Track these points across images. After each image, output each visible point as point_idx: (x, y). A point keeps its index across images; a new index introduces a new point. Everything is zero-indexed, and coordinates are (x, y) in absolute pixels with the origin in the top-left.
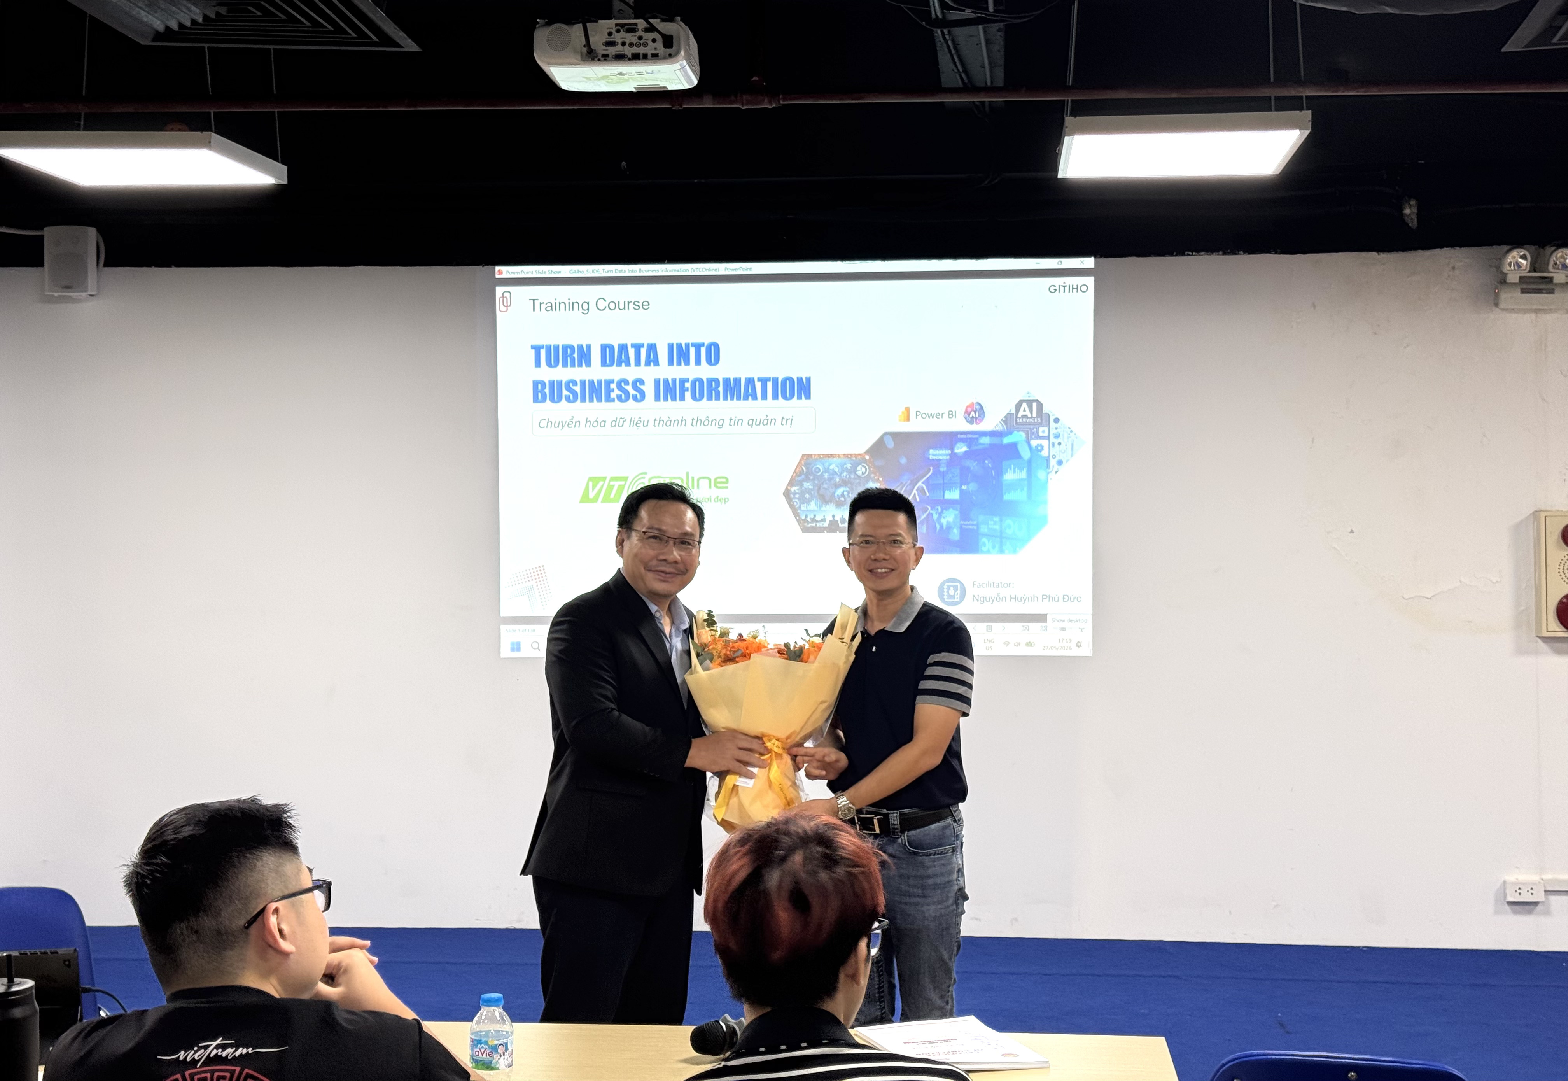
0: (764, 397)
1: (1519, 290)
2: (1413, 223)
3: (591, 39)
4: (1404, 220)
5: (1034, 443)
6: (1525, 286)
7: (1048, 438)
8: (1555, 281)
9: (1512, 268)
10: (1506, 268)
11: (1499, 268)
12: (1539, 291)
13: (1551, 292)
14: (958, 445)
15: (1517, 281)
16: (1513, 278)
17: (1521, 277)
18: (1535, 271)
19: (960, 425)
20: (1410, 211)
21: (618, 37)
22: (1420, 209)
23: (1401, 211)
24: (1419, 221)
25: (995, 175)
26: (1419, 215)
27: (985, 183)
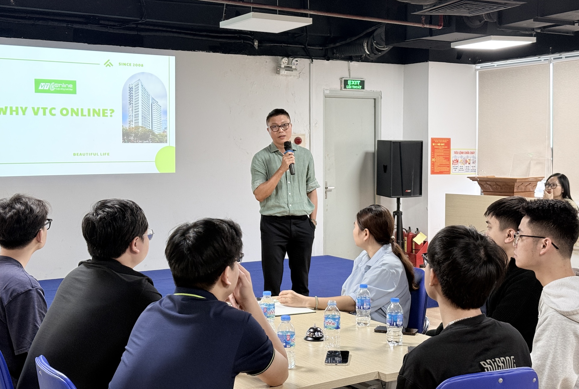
1: (285, 70)
2: (257, 48)
4: (254, 46)
8: (293, 68)
9: (283, 63)
10: (281, 63)
11: (279, 63)
12: (289, 70)
13: (292, 71)
15: (283, 67)
17: (285, 66)
18: (288, 65)
20: (256, 44)
22: (259, 43)
23: (254, 43)
24: (258, 47)
25: (144, 19)
26: (258, 45)
27: (140, 22)
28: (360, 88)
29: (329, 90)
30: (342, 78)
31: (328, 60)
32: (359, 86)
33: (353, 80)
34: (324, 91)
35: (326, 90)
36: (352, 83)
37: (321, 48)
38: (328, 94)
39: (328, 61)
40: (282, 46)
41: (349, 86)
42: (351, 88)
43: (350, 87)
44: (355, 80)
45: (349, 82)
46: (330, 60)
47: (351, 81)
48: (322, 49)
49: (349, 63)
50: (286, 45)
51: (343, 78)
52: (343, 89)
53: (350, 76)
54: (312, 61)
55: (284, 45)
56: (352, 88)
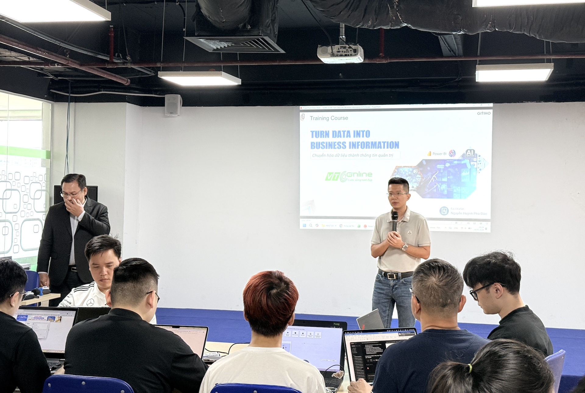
0: (384, 148)
3: (333, 50)
5: (472, 163)
7: (477, 162)
14: (447, 164)
19: (447, 157)
21: (341, 50)
25: (460, 77)
27: (457, 80)
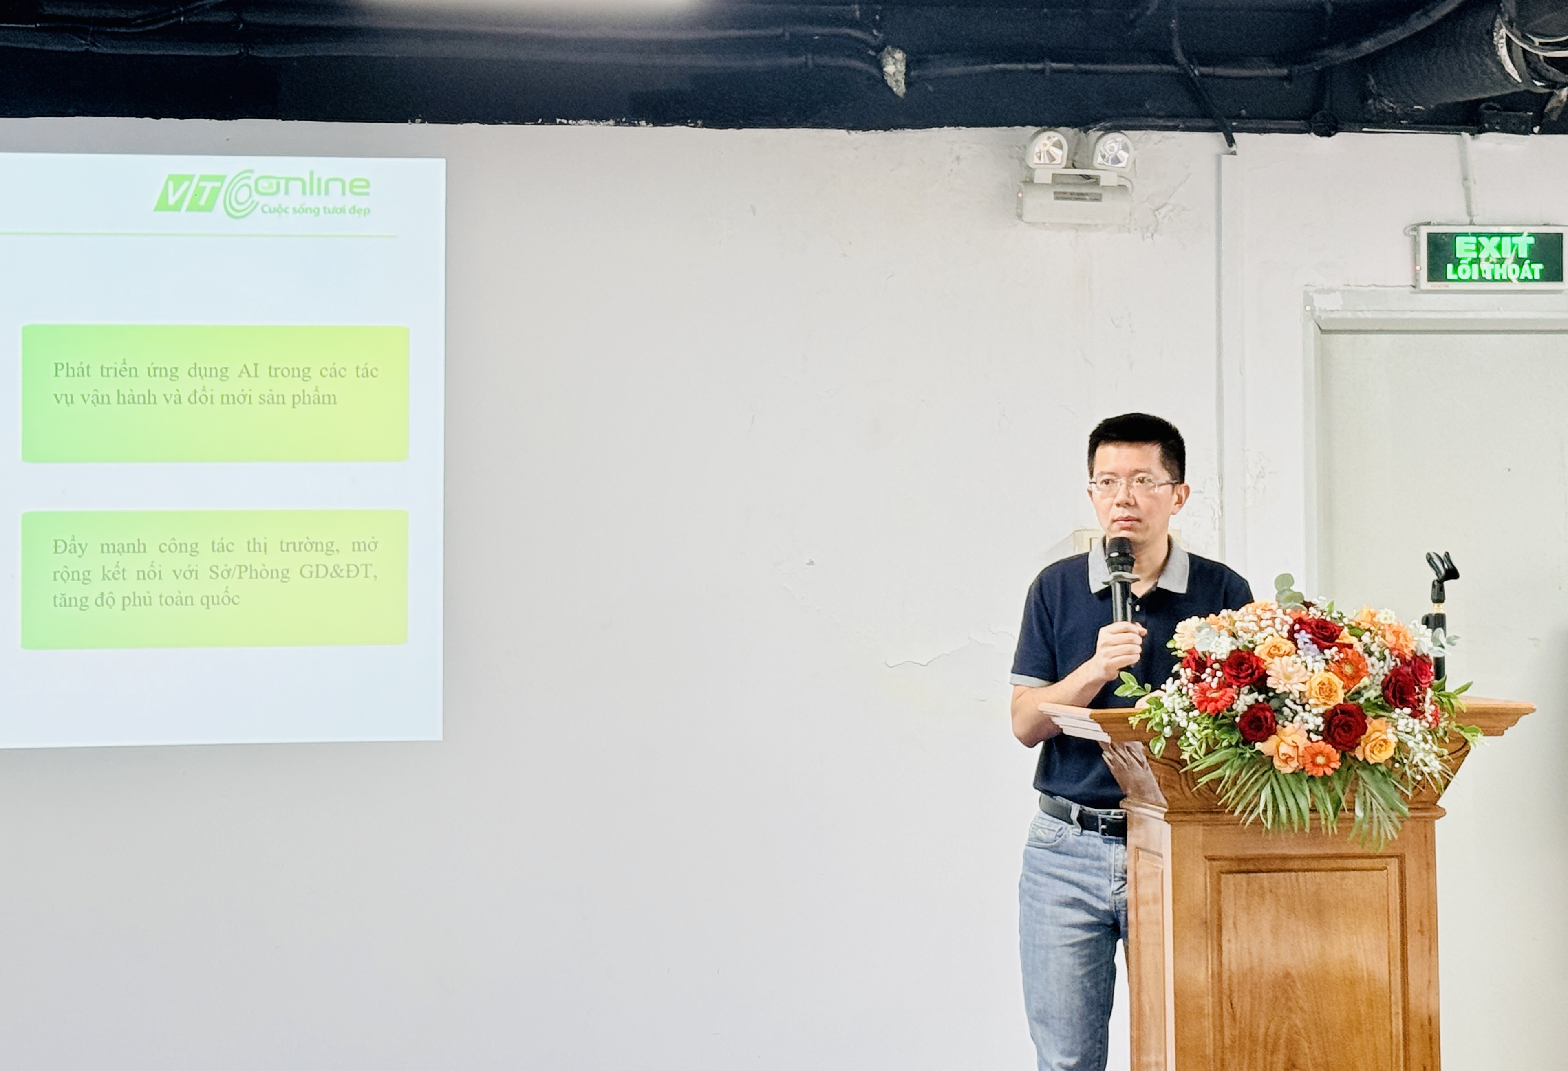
1: (1052, 194)
2: (900, 89)
4: (884, 82)
6: (1060, 189)
8: (1103, 183)
9: (1042, 161)
10: (1033, 161)
11: (1022, 160)
12: (1080, 197)
13: (1097, 198)
15: (1049, 181)
16: (1043, 176)
17: (1053, 174)
18: (1075, 167)
20: (893, 68)
22: (909, 66)
23: (881, 68)
24: (908, 84)
26: (907, 74)
28: (1537, 276)
29: (1338, 293)
30: (1416, 228)
31: (1327, 131)
32: (1526, 266)
33: (1490, 235)
34: (1308, 300)
35: (1316, 292)
36: (1479, 247)
37: (1285, 71)
38: (1332, 316)
39: (1325, 138)
40: (1042, 71)
41: (1460, 268)
42: (1475, 276)
43: (1465, 271)
44: (1502, 235)
45: (1463, 248)
46: (1339, 135)
47: (1473, 239)
48: (1288, 78)
49: (1464, 143)
50: (1070, 66)
51: (1429, 224)
52: (1424, 284)
53: (1470, 214)
54: (1231, 142)
55: (1054, 65)
56: (1482, 279)
